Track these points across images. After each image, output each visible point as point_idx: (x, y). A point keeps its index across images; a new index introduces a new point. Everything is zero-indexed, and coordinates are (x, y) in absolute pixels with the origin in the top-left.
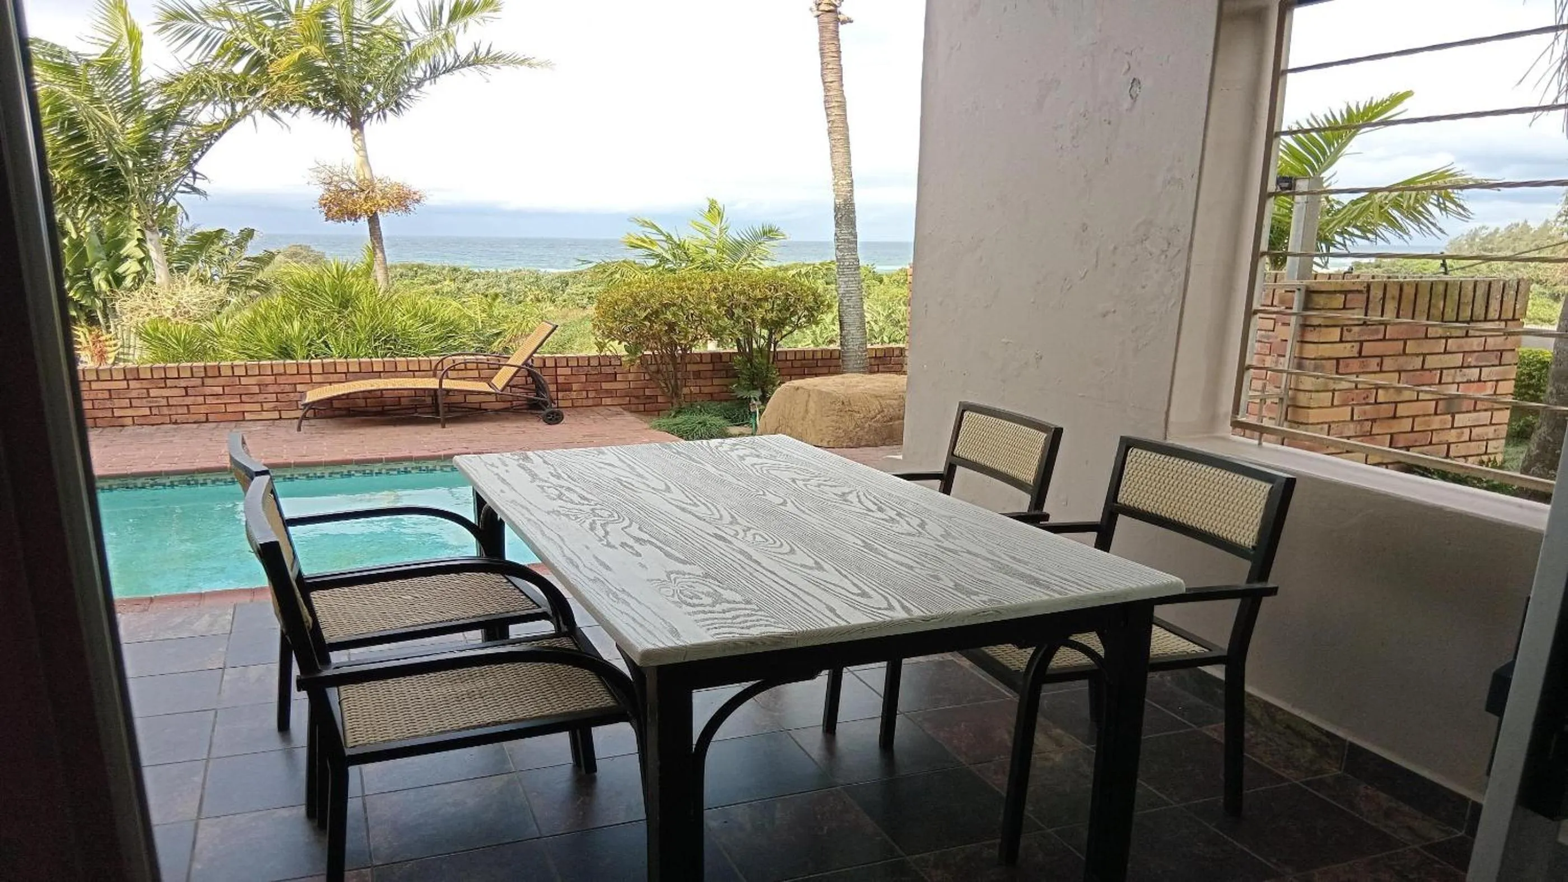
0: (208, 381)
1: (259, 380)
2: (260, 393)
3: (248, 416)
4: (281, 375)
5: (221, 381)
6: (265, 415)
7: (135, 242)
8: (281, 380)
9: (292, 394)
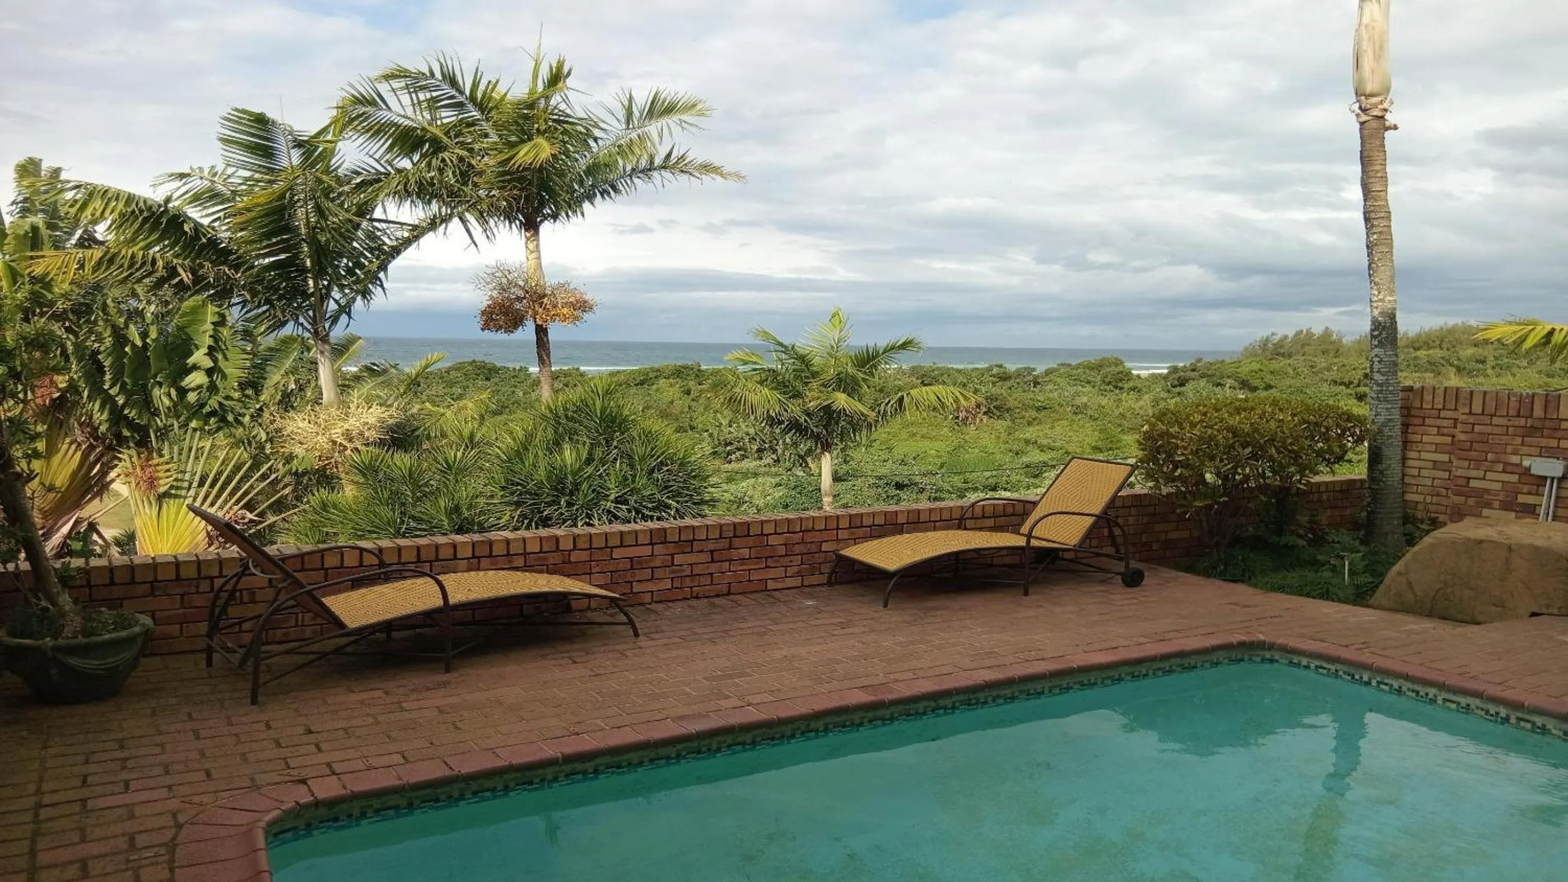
0: (737, 542)
1: (786, 538)
2: (786, 555)
3: (771, 585)
4: (809, 531)
5: (750, 541)
6: (790, 582)
7: (204, 350)
8: (809, 537)
9: (817, 555)
